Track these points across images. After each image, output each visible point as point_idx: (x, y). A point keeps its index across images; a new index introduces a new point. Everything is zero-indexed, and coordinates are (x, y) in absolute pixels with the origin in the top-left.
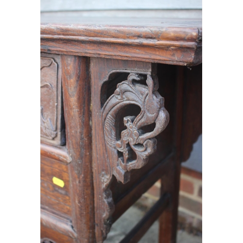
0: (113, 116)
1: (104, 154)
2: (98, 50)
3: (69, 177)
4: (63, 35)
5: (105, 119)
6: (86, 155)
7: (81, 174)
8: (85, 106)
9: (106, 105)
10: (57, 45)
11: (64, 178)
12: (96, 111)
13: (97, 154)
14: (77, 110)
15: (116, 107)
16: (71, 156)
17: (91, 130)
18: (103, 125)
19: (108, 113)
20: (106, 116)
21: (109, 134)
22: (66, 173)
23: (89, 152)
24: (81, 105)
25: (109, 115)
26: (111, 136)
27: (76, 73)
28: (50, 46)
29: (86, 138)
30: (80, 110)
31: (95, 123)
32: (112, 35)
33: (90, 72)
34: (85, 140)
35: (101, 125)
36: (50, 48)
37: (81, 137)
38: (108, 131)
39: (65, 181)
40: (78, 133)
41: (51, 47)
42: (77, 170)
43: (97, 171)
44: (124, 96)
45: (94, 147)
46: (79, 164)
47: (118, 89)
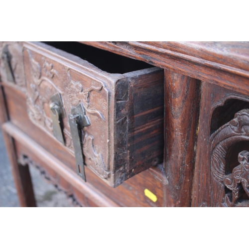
0: (225, 148)
1: (207, 184)
2: (216, 77)
3: (163, 194)
4: (171, 50)
5: (214, 148)
6: (185, 182)
7: (178, 200)
8: (190, 130)
9: (217, 133)
10: (162, 59)
11: (157, 194)
12: (204, 136)
13: (199, 182)
14: (180, 133)
15: (230, 139)
16: (168, 179)
17: (195, 155)
18: (211, 154)
19: (219, 143)
20: (216, 145)
21: (217, 166)
22: (160, 190)
23: (189, 179)
24: (185, 129)
25: (220, 146)
26: (219, 169)
27: (183, 92)
28: (152, 58)
29: (188, 164)
30: (184, 134)
31: (201, 149)
32: (239, 65)
33: (200, 90)
34: (187, 167)
35: (207, 152)
36: (153, 61)
37: (182, 163)
38: (216, 162)
39: (158, 197)
40: (179, 158)
41: (155, 59)
42: (174, 195)
43: (197, 199)
44: (243, 130)
45: (196, 174)
46: (177, 190)
47: (235, 120)
